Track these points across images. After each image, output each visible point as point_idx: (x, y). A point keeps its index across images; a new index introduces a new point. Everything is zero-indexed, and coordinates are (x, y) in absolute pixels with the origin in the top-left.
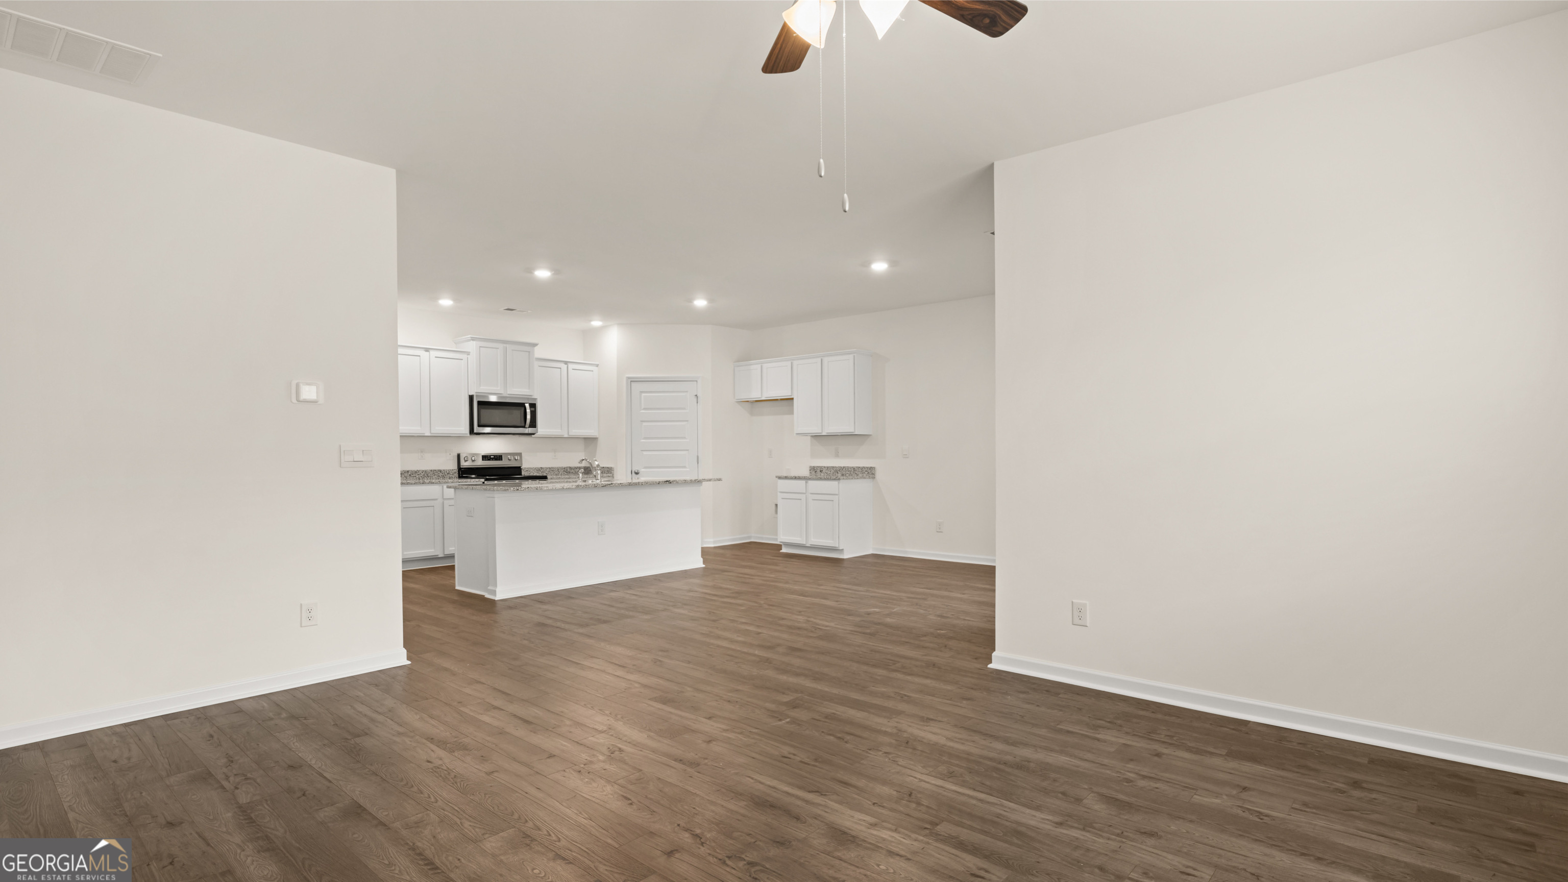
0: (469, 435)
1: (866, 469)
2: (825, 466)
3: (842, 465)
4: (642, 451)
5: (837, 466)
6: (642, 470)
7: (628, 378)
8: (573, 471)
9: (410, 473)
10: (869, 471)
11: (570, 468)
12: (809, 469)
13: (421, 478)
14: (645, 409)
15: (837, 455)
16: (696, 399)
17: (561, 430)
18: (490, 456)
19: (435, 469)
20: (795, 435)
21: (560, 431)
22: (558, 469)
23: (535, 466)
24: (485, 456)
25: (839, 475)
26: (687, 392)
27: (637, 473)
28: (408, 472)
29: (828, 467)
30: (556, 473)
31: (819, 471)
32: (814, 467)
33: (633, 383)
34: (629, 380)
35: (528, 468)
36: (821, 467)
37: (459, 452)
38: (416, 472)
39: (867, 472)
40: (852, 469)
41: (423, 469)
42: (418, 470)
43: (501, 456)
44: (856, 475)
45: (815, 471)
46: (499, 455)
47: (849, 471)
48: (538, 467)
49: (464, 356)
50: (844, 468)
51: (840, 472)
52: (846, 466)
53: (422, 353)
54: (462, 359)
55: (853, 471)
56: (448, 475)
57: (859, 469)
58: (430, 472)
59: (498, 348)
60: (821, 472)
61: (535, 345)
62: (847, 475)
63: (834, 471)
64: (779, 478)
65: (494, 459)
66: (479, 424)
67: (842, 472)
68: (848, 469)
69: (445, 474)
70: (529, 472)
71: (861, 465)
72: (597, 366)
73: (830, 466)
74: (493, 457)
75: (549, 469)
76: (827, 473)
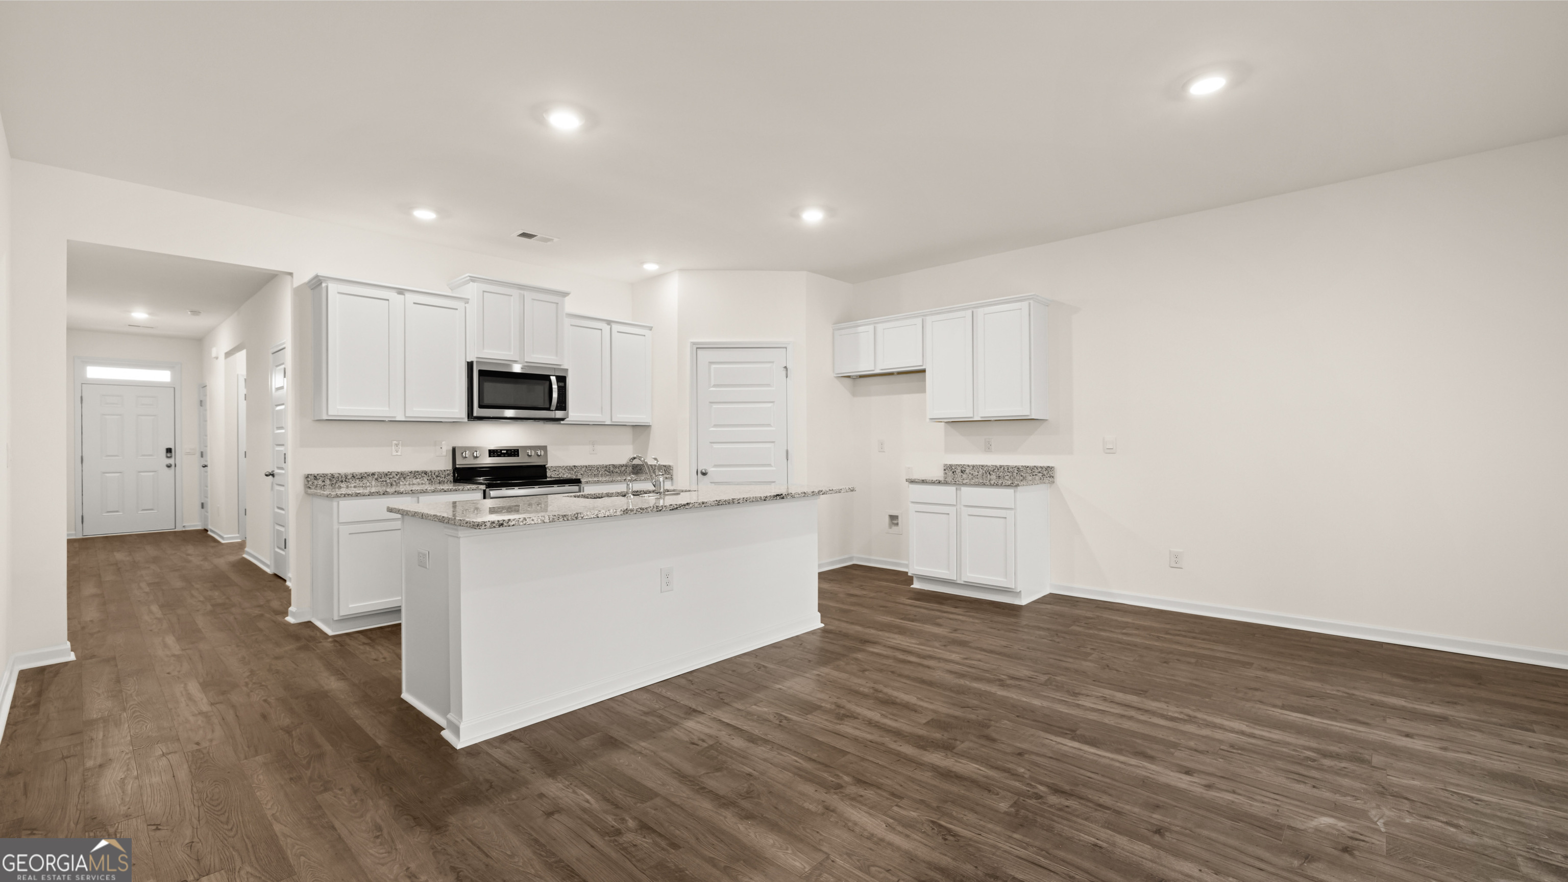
0: (466, 420)
1: (1040, 470)
2: (970, 464)
3: (998, 464)
4: (711, 443)
5: (989, 464)
6: (711, 470)
7: (694, 344)
8: (617, 470)
9: (376, 477)
10: (1045, 473)
11: (614, 466)
12: (943, 468)
13: (394, 483)
14: (715, 386)
15: (988, 448)
16: (784, 373)
17: (602, 414)
18: (501, 450)
19: (417, 470)
20: (928, 420)
21: (600, 415)
22: (598, 468)
23: (566, 465)
24: (493, 450)
25: (993, 477)
26: (773, 362)
27: (704, 474)
28: (373, 474)
29: (973, 466)
30: (595, 473)
31: (959, 471)
32: (951, 466)
33: (699, 352)
34: (695, 347)
35: (556, 467)
36: (963, 466)
37: (454, 446)
38: (386, 475)
39: (1041, 474)
40: (1016, 469)
41: (399, 470)
42: (390, 471)
43: (518, 450)
44: (1021, 478)
45: (953, 472)
46: (514, 450)
47: (1009, 472)
48: (570, 467)
49: (459, 305)
50: (1002, 468)
51: (994, 474)
52: (1005, 464)
53: (392, 295)
54: (457, 309)
55: (1016, 472)
56: (439, 478)
57: (1028, 469)
58: (409, 474)
59: (512, 296)
60: (962, 472)
61: (565, 294)
62: (1007, 477)
63: (984, 472)
64: (912, 482)
65: (506, 455)
66: (481, 404)
67: (998, 473)
68: (1008, 469)
69: (434, 476)
70: (558, 473)
71: (1031, 464)
72: (651, 328)
73: (978, 464)
74: (505, 452)
75: (585, 467)
76: (972, 474)
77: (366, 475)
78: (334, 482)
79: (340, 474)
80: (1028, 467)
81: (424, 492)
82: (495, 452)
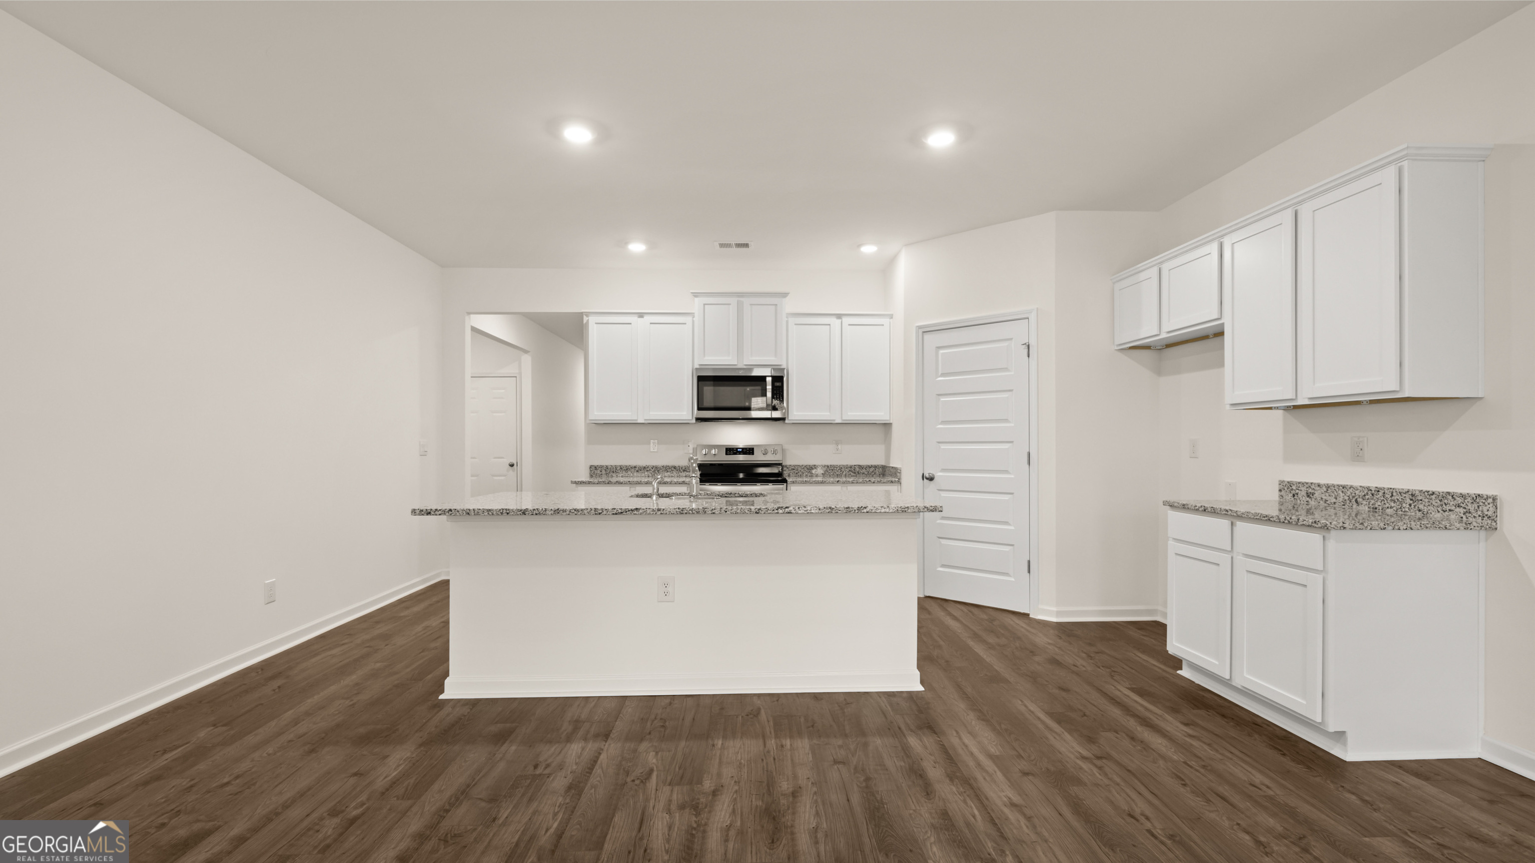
0: (694, 421)
2: (1322, 482)
3: (1373, 484)
4: (939, 442)
5: (1356, 484)
6: (938, 474)
7: (920, 327)
8: (864, 470)
9: (637, 469)
10: (1471, 507)
11: (860, 466)
12: (1277, 488)
13: (651, 475)
14: (943, 375)
15: (1358, 456)
16: (1026, 351)
17: (830, 412)
18: (737, 449)
20: (1228, 407)
21: (829, 414)
22: (841, 468)
23: (805, 464)
24: (730, 449)
25: (1364, 508)
26: (1011, 339)
27: (931, 479)
28: (635, 467)
29: (1328, 487)
30: (838, 473)
31: (1304, 493)
32: (1290, 484)
33: (927, 336)
34: (921, 331)
35: (795, 466)
36: (1309, 485)
38: (645, 468)
39: (1461, 510)
40: (1408, 496)
43: (753, 449)
44: (1419, 514)
45: (1294, 496)
46: (750, 448)
47: (1395, 502)
48: (809, 466)
49: (688, 320)
50: (1381, 493)
51: (1364, 502)
52: (1386, 486)
53: (634, 319)
54: (685, 324)
55: (1409, 501)
56: (685, 472)
57: (1433, 497)
58: (662, 468)
59: (730, 304)
60: (1308, 496)
61: (785, 295)
62: (1389, 511)
63: (1347, 498)
64: (1172, 506)
65: (741, 453)
66: (700, 407)
67: (1373, 502)
68: (1392, 495)
69: (682, 470)
70: (797, 472)
71: (1441, 487)
72: (891, 316)
73: (1336, 483)
74: (741, 450)
75: (826, 467)
76: (1326, 501)
77: (630, 468)
78: (608, 472)
79: (612, 466)
80: (1433, 493)
81: (639, 483)
82: (732, 450)
